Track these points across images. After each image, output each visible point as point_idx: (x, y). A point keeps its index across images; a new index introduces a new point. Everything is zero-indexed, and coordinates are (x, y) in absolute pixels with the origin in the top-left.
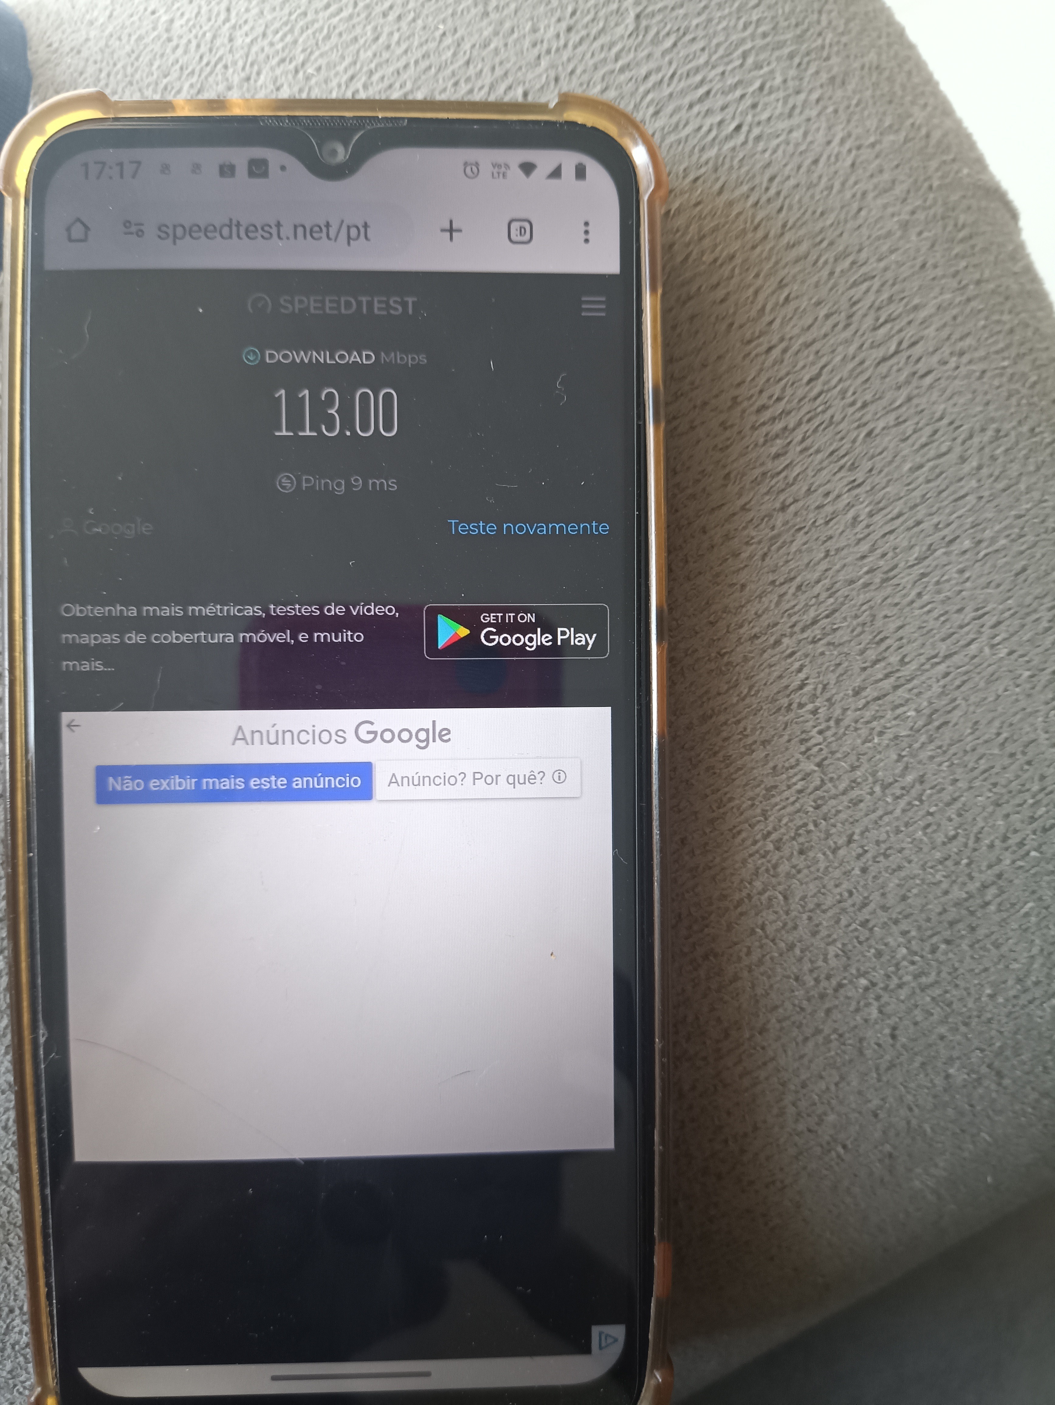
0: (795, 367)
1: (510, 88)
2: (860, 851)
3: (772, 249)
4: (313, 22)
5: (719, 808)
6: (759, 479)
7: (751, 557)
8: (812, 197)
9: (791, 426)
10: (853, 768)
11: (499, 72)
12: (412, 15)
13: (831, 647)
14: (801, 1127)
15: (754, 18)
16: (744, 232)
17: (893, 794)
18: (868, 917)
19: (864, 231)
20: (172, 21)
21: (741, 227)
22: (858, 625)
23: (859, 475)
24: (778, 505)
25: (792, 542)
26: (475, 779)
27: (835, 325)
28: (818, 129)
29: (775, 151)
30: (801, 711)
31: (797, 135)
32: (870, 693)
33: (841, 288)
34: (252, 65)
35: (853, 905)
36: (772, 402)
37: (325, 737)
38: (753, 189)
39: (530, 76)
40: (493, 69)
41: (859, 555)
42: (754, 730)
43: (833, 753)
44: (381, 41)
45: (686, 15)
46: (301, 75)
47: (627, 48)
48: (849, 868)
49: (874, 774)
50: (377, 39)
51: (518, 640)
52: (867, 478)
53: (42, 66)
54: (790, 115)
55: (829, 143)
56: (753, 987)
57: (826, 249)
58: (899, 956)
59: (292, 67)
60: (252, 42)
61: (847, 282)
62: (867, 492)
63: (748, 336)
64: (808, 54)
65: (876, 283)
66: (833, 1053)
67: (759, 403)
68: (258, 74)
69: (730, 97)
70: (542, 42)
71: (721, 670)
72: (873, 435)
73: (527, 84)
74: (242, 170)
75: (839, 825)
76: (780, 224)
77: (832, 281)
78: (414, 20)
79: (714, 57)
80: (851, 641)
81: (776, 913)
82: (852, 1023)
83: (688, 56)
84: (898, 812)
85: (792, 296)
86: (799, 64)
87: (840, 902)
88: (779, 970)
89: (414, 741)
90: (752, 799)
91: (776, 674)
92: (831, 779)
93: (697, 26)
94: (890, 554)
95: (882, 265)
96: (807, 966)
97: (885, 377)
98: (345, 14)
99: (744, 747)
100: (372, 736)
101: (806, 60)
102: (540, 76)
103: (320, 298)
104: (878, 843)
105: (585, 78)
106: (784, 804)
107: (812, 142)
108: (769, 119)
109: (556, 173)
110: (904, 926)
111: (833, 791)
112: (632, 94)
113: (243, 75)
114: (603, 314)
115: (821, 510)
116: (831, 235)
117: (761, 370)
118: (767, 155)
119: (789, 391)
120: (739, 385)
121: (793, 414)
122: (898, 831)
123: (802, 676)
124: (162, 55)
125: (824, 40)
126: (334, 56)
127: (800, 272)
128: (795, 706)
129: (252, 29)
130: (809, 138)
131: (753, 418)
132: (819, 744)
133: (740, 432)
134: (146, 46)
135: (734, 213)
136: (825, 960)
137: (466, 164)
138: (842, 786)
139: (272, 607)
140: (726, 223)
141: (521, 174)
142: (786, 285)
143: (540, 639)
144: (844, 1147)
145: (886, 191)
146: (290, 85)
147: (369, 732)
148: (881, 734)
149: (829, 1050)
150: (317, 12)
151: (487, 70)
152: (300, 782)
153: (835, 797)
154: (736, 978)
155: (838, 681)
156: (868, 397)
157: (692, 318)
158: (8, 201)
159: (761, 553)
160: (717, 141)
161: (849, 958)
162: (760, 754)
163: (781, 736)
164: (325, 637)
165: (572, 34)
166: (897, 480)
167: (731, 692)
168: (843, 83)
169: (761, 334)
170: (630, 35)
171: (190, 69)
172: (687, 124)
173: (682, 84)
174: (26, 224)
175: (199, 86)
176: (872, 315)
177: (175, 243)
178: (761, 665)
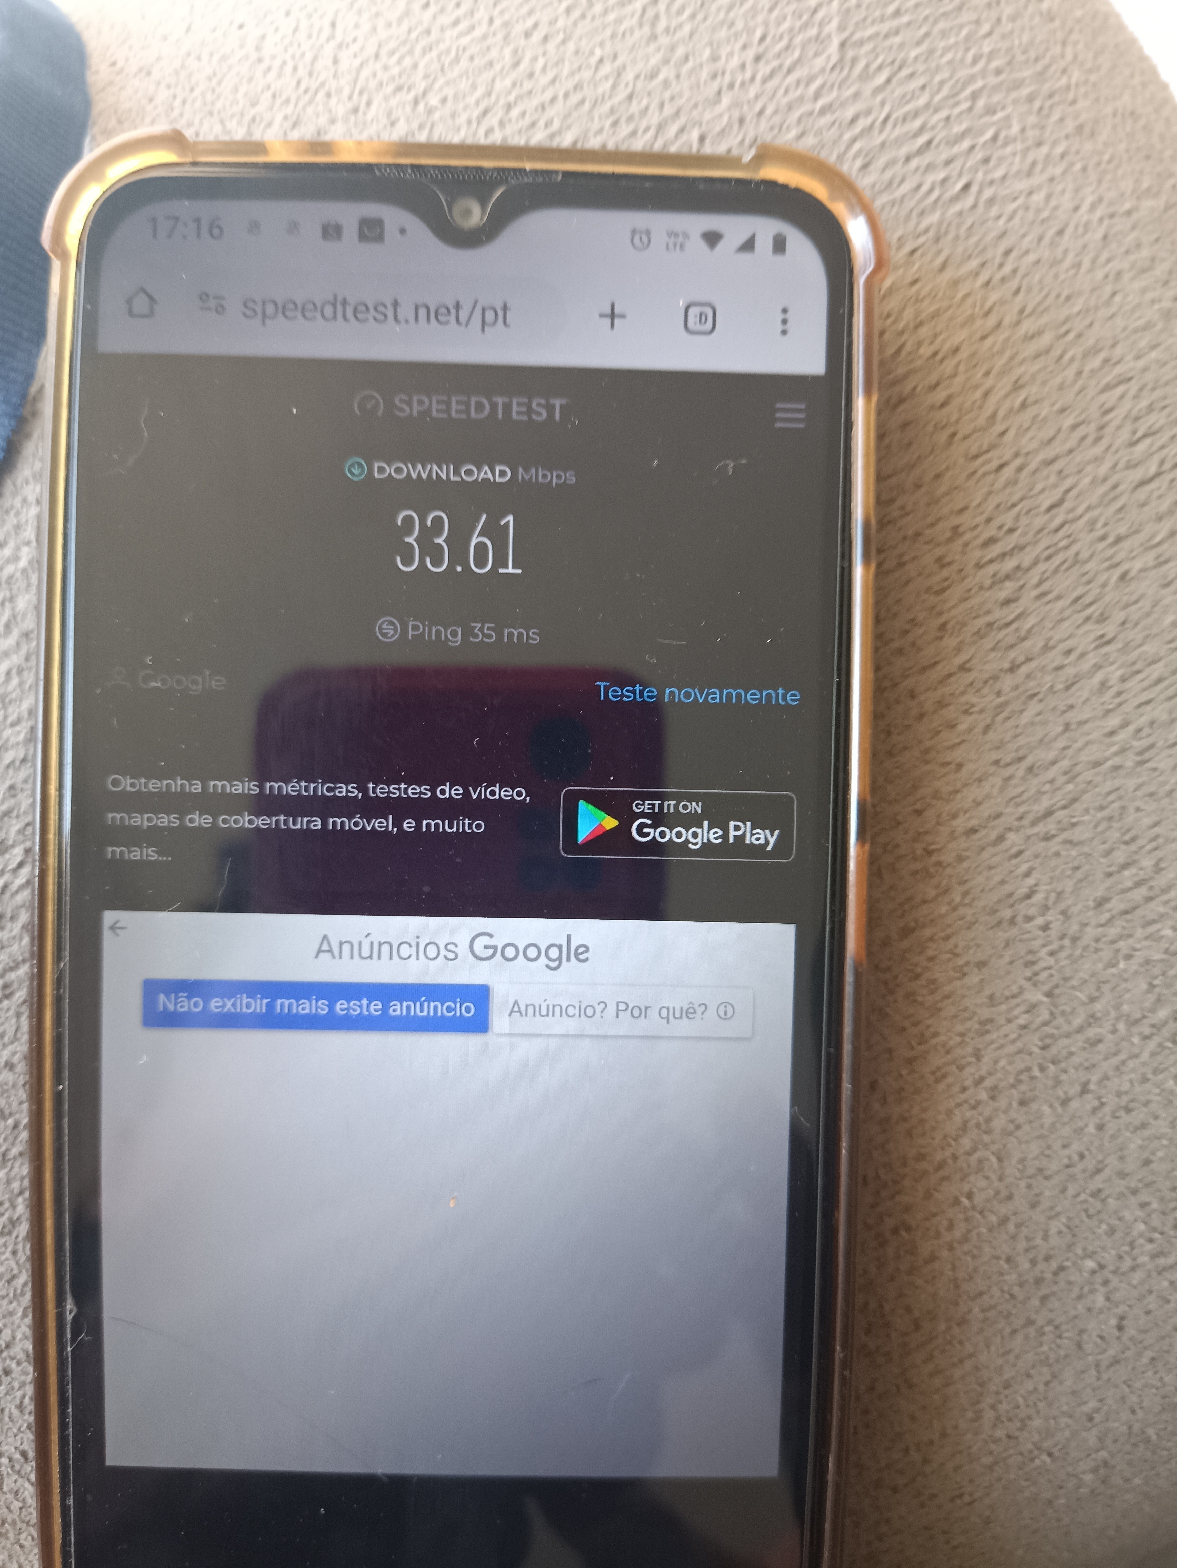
0: (1031, 489)
1: (682, 130)
2: (1096, 1103)
3: (1007, 340)
4: (438, 42)
5: (919, 1044)
6: (983, 631)
7: (970, 730)
8: (1056, 276)
9: (1026, 563)
10: (1092, 1000)
11: (668, 110)
12: (561, 36)
13: (1068, 846)
14: (1000, 1433)
15: (986, 49)
16: (971, 319)
17: (1140, 1034)
18: (1101, 1186)
19: (1119, 322)
20: (263, 37)
21: (969, 312)
22: (1103, 819)
23: (1110, 629)
24: (1006, 665)
25: (1022, 711)
26: (618, 1010)
27: (1084, 438)
28: (1063, 192)
29: (1011, 218)
30: (1028, 926)
31: (1038, 198)
32: (1116, 904)
33: (1091, 392)
34: (361, 93)
35: (1084, 1171)
36: (1002, 533)
37: (432, 951)
38: (983, 265)
39: (707, 116)
40: (662, 106)
41: (1107, 730)
42: (967, 948)
43: (1066, 979)
44: (522, 67)
45: (902, 45)
46: (421, 107)
47: (829, 84)
48: (1081, 1124)
49: (1118, 1007)
50: (516, 65)
51: (679, 835)
52: (1119, 632)
53: (103, 89)
54: (1029, 174)
55: (1076, 209)
56: (954, 1268)
57: (1073, 343)
58: (1135, 1233)
59: (411, 96)
60: (362, 65)
61: (1097, 384)
62: (1119, 650)
63: (974, 450)
64: (1050, 96)
65: (1134, 386)
66: (1045, 1348)
67: (986, 535)
68: (369, 104)
69: (956, 149)
70: (723, 73)
71: (927, 871)
72: (1128, 577)
73: (704, 127)
74: (351, 231)
75: (1072, 1071)
76: (1016, 309)
77: (1080, 383)
78: (564, 42)
79: (937, 98)
80: (1092, 839)
81: (987, 1178)
82: (1072, 1313)
83: (904, 96)
84: (1145, 1057)
85: (1030, 400)
86: (1041, 109)
87: (1067, 1167)
88: (987, 1249)
89: (543, 960)
90: (962, 1035)
91: (998, 878)
92: (1063, 1013)
93: (916, 58)
94: (1146, 731)
95: (1141, 363)
96: (1022, 1245)
97: (1144, 505)
98: (478, 33)
99: (954, 969)
100: (490, 952)
101: (1048, 103)
102: (720, 116)
103: (445, 398)
104: (1119, 1094)
105: (777, 120)
106: (1002, 1041)
107: (1056, 208)
108: (1004, 177)
109: (749, 245)
110: (1144, 1197)
111: (1066, 1028)
112: (835, 142)
113: (350, 105)
114: (802, 425)
115: (1061, 673)
116: (1078, 325)
117: (990, 493)
118: (1001, 222)
119: (1024, 521)
120: (961, 511)
121: (1028, 549)
122: (1145, 1080)
123: (1030, 881)
124: (250, 80)
125: (1070, 78)
126: (464, 85)
127: (1040, 370)
128: (1019, 919)
129: (362, 49)
130: (1053, 203)
131: (977, 554)
132: (1050, 968)
133: (961, 571)
134: (230, 67)
135: (960, 295)
136: (1045, 1238)
137: (634, 232)
138: (1077, 1022)
139: (371, 785)
140: (950, 307)
141: (703, 246)
142: (1022, 387)
143: (708, 835)
144: (1050, 1455)
145: (1144, 271)
146: (408, 120)
147: (486, 947)
148: (1128, 957)
149: (1041, 1344)
150: (442, 29)
151: (654, 106)
152: (398, 1007)
153: (1068, 1035)
154: (933, 1258)
155: (1076, 890)
156: (1122, 530)
157: (905, 425)
158: (56, 265)
159: (982, 725)
160: (940, 204)
161: (1074, 1235)
162: (973, 978)
163: (1001, 956)
164: (437, 825)
165: (762, 64)
166: (1156, 635)
167: (940, 899)
168: (1092, 134)
169: (992, 447)
170: (833, 68)
171: (284, 97)
172: (903, 181)
173: (898, 131)
174: (77, 293)
175: (294, 118)
176: (1128, 427)
177: (264, 323)
178: (978, 866)
